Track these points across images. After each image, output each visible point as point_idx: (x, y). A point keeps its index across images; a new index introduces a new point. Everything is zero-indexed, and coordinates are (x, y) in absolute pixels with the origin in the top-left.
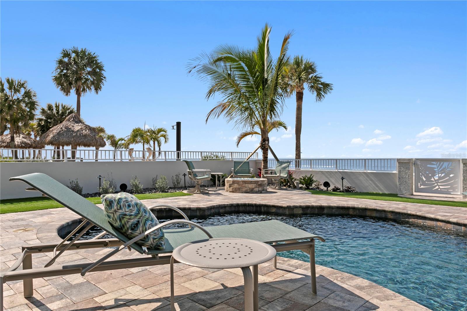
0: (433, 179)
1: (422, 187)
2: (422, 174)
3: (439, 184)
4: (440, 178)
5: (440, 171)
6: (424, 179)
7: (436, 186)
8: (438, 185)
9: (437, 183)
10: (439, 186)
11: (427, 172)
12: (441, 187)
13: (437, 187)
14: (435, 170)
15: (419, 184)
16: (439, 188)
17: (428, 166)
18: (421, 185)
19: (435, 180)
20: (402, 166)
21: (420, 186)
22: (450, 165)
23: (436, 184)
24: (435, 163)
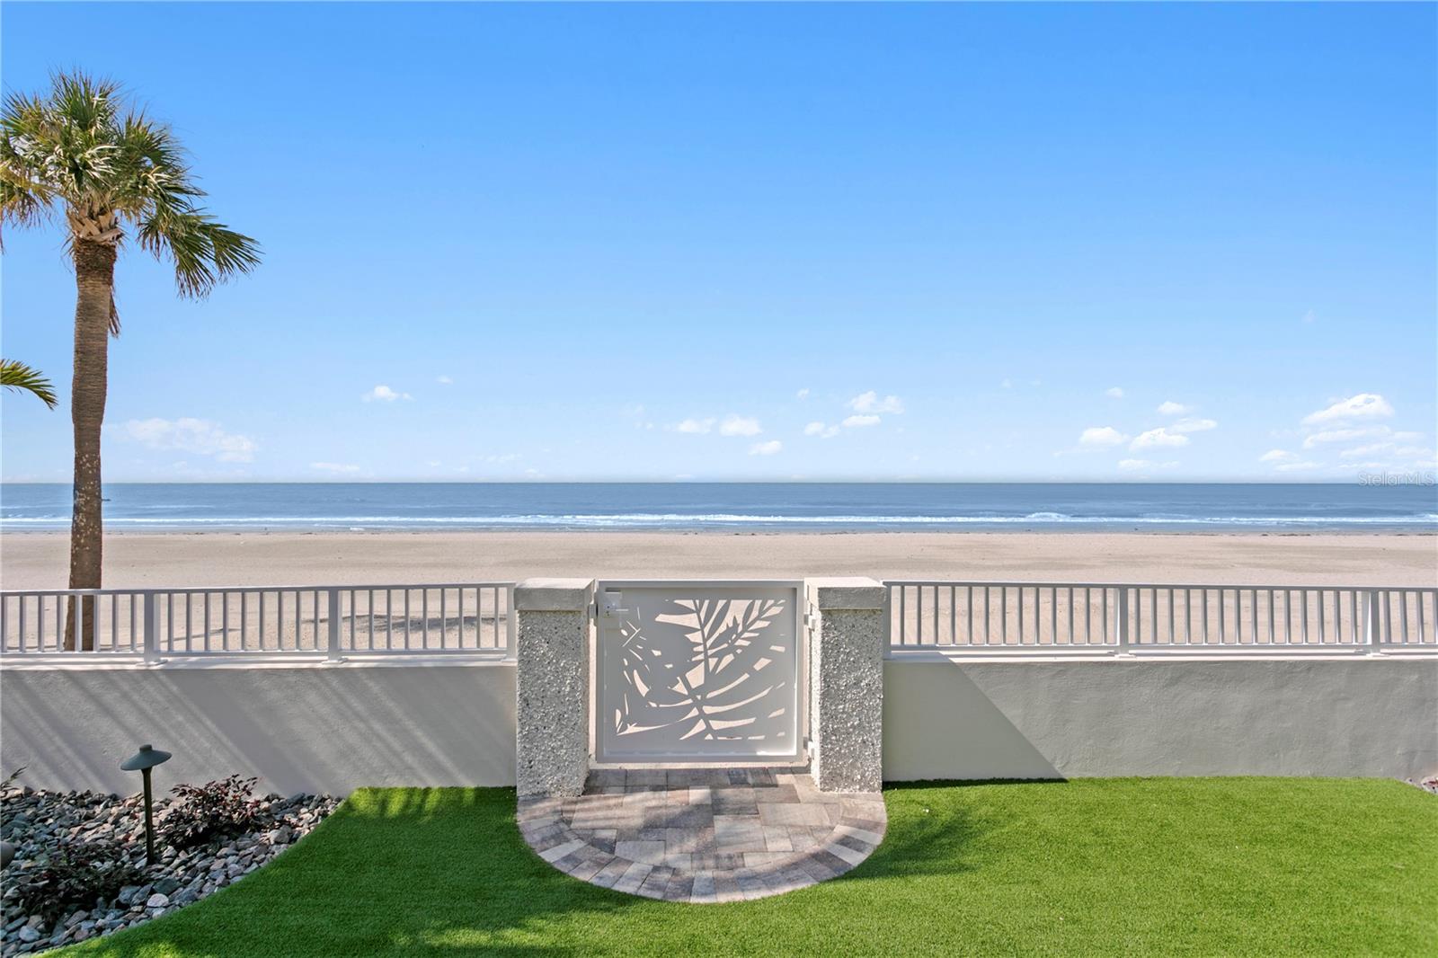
0: (680, 688)
1: (632, 729)
2: (634, 664)
3: (708, 710)
4: (712, 679)
5: (712, 646)
6: (643, 689)
7: (695, 721)
8: (702, 715)
9: (698, 704)
10: (707, 718)
11: (657, 653)
12: (716, 725)
13: (700, 726)
14: (695, 637)
15: (618, 714)
16: (709, 729)
17: (661, 618)
18: (626, 721)
19: (692, 692)
20: (542, 631)
21: (624, 728)
22: (755, 614)
23: (695, 712)
24: (689, 603)
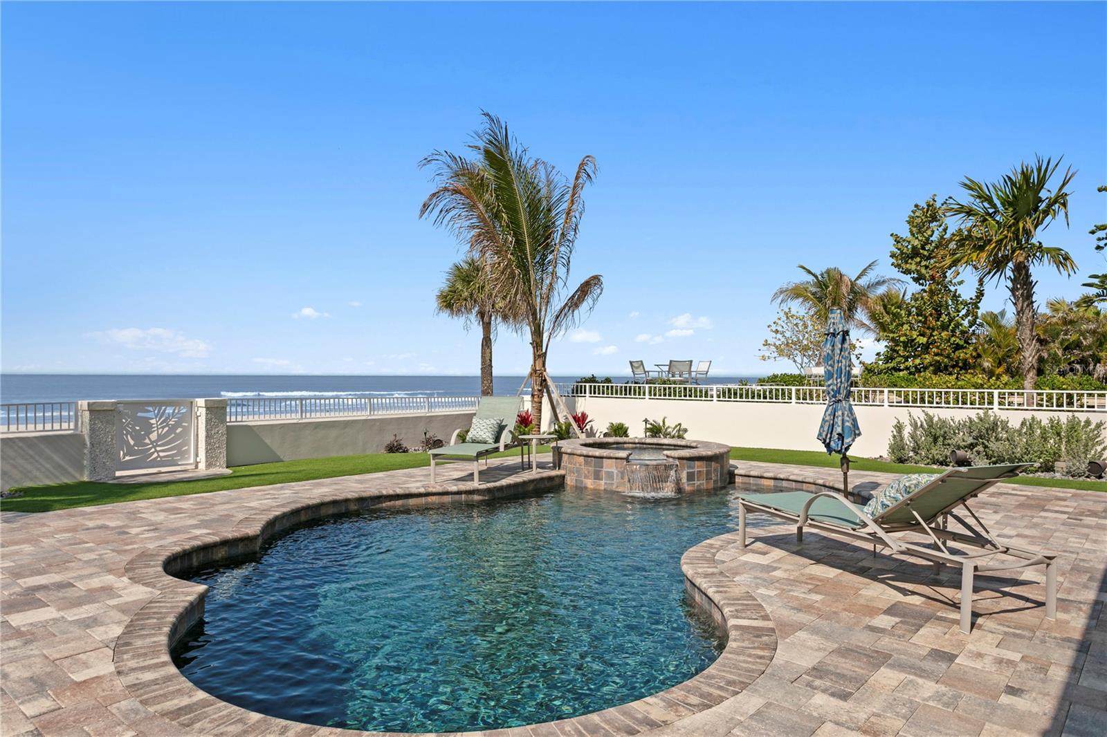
0: (147, 441)
1: (127, 458)
2: (128, 432)
3: (158, 449)
4: (160, 437)
5: (161, 424)
6: (132, 442)
7: (153, 453)
8: (156, 451)
9: (154, 447)
10: (158, 452)
11: (138, 428)
12: (162, 454)
13: (156, 455)
14: (153, 421)
15: (122, 453)
16: (159, 456)
17: (139, 414)
18: (125, 455)
19: (152, 442)
20: (99, 418)
21: (124, 458)
22: (176, 411)
23: (153, 450)
24: (151, 409)
